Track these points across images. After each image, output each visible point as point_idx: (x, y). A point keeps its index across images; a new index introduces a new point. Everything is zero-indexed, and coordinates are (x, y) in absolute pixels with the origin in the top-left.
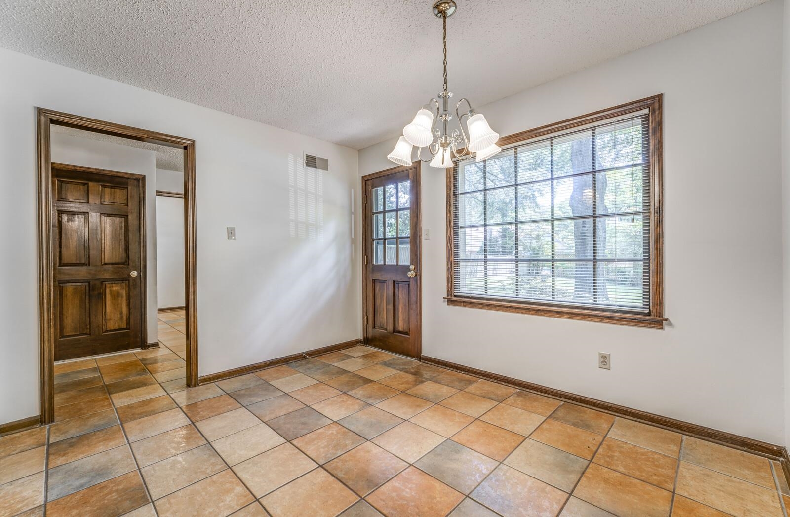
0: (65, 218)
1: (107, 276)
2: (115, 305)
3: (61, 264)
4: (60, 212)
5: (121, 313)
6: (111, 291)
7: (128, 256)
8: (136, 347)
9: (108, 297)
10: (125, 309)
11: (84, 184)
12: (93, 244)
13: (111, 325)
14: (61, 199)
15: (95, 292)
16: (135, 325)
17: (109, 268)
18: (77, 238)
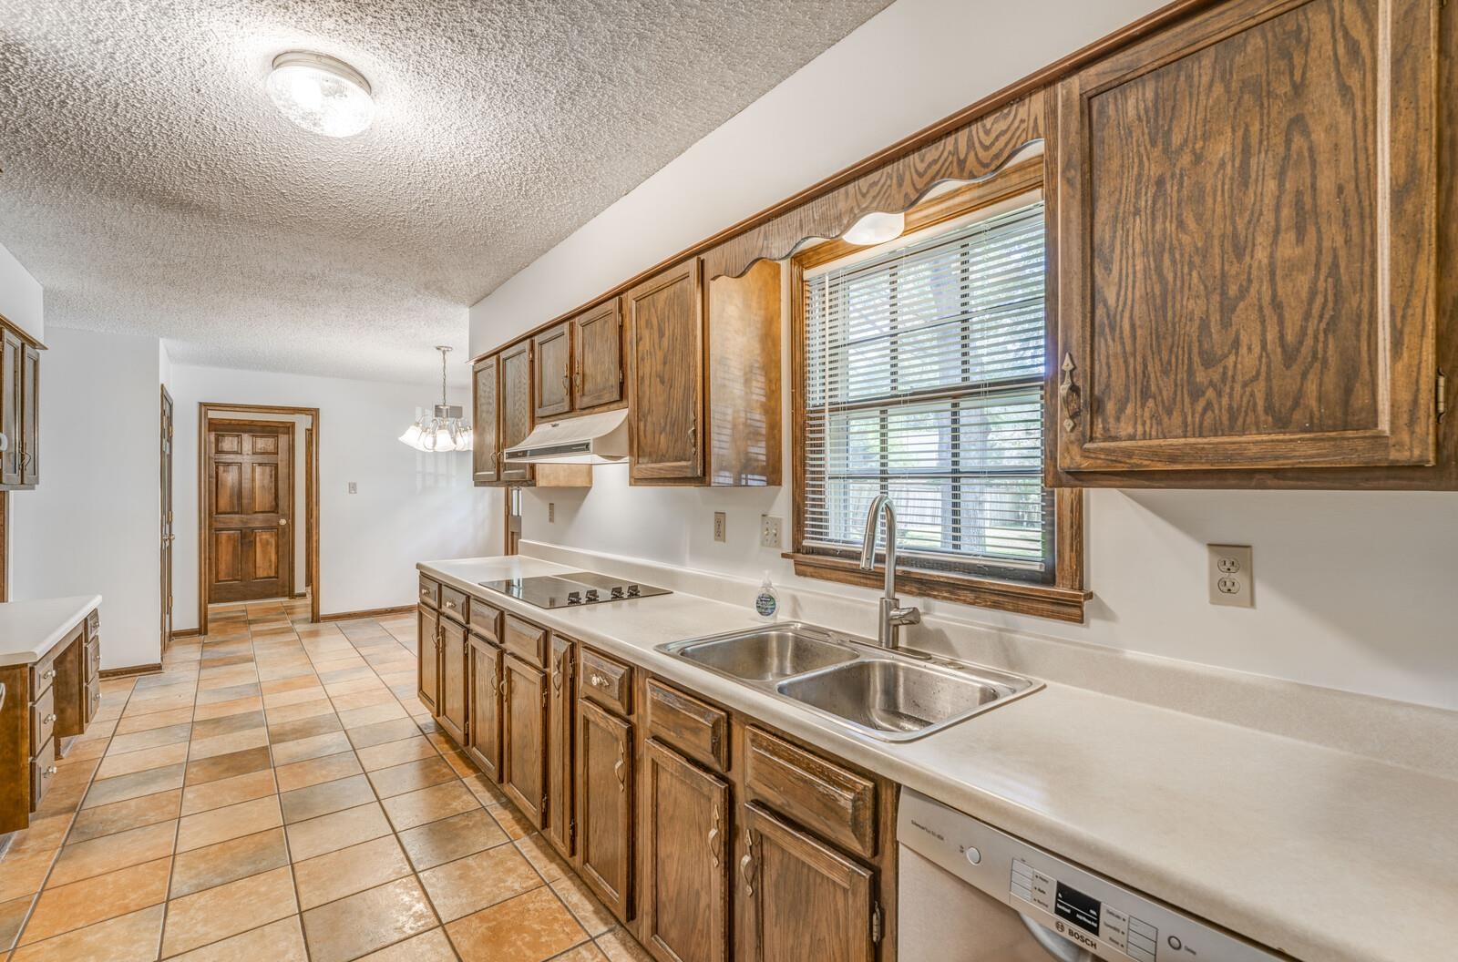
0: (221, 468)
1: (257, 524)
2: (265, 552)
3: (217, 513)
4: (217, 464)
5: (270, 561)
6: (261, 540)
7: (277, 505)
8: (284, 596)
9: (258, 544)
10: (273, 557)
11: (238, 436)
12: (246, 492)
13: (260, 573)
14: (218, 452)
15: (246, 539)
16: (284, 574)
17: (260, 516)
18: (233, 487)
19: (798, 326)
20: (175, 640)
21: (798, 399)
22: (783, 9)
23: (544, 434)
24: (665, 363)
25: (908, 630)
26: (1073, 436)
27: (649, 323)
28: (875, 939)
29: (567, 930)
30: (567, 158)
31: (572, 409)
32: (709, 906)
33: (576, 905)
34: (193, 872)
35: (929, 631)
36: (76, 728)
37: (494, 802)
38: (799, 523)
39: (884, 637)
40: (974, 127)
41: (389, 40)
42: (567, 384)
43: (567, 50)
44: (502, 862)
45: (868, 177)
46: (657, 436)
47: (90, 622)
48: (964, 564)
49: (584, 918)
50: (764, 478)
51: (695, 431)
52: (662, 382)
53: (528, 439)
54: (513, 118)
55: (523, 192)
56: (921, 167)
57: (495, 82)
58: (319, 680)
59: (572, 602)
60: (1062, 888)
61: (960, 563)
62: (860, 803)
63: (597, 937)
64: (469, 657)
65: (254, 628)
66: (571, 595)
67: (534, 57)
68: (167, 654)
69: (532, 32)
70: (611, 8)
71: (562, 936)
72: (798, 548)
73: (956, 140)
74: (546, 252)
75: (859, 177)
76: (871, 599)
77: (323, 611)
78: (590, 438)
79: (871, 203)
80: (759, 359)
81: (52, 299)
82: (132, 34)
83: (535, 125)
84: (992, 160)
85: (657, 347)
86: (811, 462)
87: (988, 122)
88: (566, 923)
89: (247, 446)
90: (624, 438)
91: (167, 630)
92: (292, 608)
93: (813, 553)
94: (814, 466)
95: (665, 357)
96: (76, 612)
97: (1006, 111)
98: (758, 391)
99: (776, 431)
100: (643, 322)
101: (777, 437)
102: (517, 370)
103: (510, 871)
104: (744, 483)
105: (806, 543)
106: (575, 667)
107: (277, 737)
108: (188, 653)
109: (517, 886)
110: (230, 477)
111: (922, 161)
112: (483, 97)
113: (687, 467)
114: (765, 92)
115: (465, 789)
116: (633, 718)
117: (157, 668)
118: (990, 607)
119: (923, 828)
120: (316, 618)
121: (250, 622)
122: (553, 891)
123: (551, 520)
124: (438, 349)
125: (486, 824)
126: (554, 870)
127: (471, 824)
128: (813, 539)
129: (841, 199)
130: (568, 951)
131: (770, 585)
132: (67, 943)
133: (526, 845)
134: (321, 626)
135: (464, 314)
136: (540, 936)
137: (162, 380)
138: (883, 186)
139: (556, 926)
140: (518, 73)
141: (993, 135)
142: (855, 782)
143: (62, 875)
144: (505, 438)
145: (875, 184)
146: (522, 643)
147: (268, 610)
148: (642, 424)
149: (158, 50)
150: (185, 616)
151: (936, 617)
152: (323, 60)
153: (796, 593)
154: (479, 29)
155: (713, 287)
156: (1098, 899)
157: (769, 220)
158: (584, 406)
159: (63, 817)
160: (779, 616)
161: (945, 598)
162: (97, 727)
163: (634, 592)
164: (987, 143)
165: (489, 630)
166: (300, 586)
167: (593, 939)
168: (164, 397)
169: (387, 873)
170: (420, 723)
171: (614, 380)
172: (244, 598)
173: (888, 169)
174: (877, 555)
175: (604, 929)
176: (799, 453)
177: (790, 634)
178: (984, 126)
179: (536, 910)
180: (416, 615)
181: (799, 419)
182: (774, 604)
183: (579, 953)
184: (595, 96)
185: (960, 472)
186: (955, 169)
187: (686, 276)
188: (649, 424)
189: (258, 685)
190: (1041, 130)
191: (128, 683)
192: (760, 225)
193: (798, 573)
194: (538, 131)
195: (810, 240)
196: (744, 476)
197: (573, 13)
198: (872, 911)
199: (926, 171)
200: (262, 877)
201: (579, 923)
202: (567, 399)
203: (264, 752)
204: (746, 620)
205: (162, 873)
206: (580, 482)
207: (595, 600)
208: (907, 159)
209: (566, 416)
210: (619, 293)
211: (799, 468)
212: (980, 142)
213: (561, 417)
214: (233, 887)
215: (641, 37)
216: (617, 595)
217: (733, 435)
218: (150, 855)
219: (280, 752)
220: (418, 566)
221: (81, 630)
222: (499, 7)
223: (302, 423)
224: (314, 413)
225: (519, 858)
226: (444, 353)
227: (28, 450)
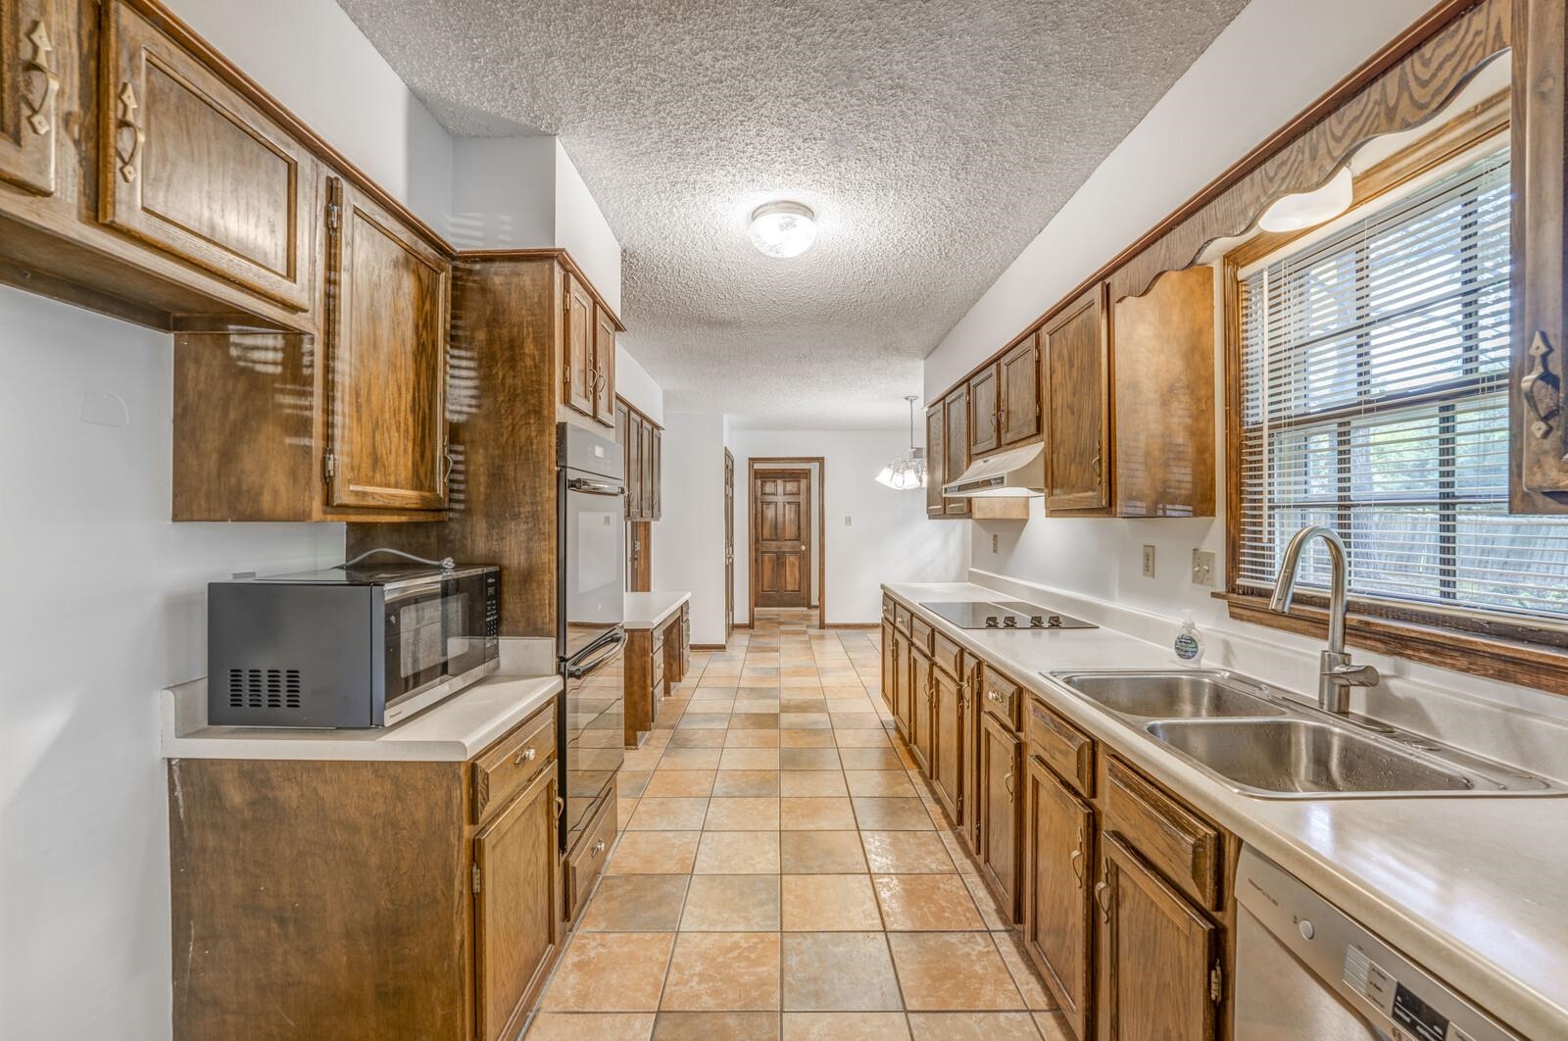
0: (765, 506)
1: (787, 549)
2: (792, 571)
3: (761, 540)
4: (761, 503)
5: (795, 578)
6: (789, 561)
7: (799, 534)
8: (804, 606)
9: (788, 565)
10: (797, 575)
11: (774, 482)
12: (780, 526)
13: (789, 587)
14: (763, 494)
15: (780, 560)
16: (804, 590)
17: (788, 543)
18: (771, 521)
19: (1232, 334)
20: (736, 630)
21: (1233, 417)
22: (1153, 15)
23: (978, 470)
24: (1074, 394)
25: (1368, 695)
26: (1547, 444)
27: (1060, 355)
28: (1213, 997)
29: (968, 915)
30: (974, 217)
31: (999, 446)
32: (1074, 925)
33: (981, 900)
34: (725, 784)
35: (1397, 698)
36: (677, 678)
37: (929, 795)
38: (1234, 559)
39: (1326, 698)
40: (1407, 63)
41: (818, 176)
42: (995, 422)
43: (949, 132)
44: (925, 844)
45: (1276, 157)
46: (1068, 467)
47: (684, 608)
48: (1458, 618)
49: (986, 912)
50: (1190, 508)
51: (1100, 460)
52: (1072, 413)
53: (965, 473)
54: (920, 200)
55: (944, 256)
56: (1338, 132)
57: (898, 178)
58: (819, 672)
59: (990, 626)
60: (1401, 990)
61: (1451, 617)
62: (1201, 850)
63: (994, 931)
64: (913, 666)
65: (783, 628)
66: (989, 619)
67: (923, 148)
68: (731, 639)
69: (916, 131)
70: (977, 87)
71: (962, 918)
72: (1232, 588)
73: (1384, 85)
74: (977, 300)
75: (1265, 160)
76: (1312, 649)
77: (828, 621)
78: (1004, 472)
79: (1280, 186)
80: (1182, 377)
81: (669, 398)
82: (680, 227)
83: (939, 200)
84: (1433, 96)
85: (1067, 378)
86: (1249, 489)
87: (1427, 50)
88: (969, 909)
89: (780, 490)
90: (1040, 471)
91: (731, 622)
92: (810, 616)
93: (1252, 594)
94: (1251, 493)
95: (1075, 387)
96: (677, 600)
97: (1453, 28)
98: (1180, 412)
99: (1207, 455)
100: (1055, 356)
101: (1208, 462)
102: (958, 410)
103: (930, 853)
104: (1160, 513)
105: (1239, 582)
106: (980, 683)
107: (785, 708)
108: (742, 640)
109: (934, 866)
110: (770, 513)
111: (1340, 122)
112: (892, 192)
113: (1092, 497)
114: (1162, 95)
115: (907, 779)
116: (1021, 735)
117: (722, 648)
118: (1492, 676)
119: (1259, 889)
120: (822, 626)
121: (780, 623)
122: (963, 880)
123: (995, 551)
124: (907, 399)
125: (920, 811)
126: (968, 865)
127: (907, 807)
128: (1252, 577)
129: (1247, 189)
130: (965, 932)
131: (1192, 626)
132: (662, 803)
133: (948, 836)
134: (826, 632)
135: (920, 365)
136: (944, 911)
137: (726, 443)
138: (1293, 164)
139: (959, 909)
140: (914, 165)
141: (1434, 65)
142: (1197, 827)
143: (665, 764)
144: (949, 475)
145: (1284, 163)
146: (945, 659)
147: (793, 616)
148: (1055, 456)
149: (693, 232)
150: (741, 616)
151: (1410, 682)
152: (780, 205)
153: (1229, 638)
154: (876, 145)
155: (1118, 310)
156: (1446, 1016)
157: (1171, 229)
158: (1008, 442)
159: (668, 731)
160: (1203, 661)
161: (1422, 659)
162: (689, 679)
163: (1056, 623)
164: (1426, 77)
165: (924, 643)
166: (815, 601)
167: (989, 931)
168: (728, 455)
169: (839, 825)
170: (883, 719)
171: (1032, 417)
172: (779, 606)
173: (1300, 142)
174: (1294, 594)
175: (1002, 928)
176: (1234, 479)
177: (1207, 680)
178: (1422, 56)
179: (945, 890)
180: (880, 630)
181: (1234, 440)
182: (1196, 647)
183: (974, 937)
184: (984, 160)
185: (1454, 496)
186: (1383, 119)
187: (1091, 304)
188: (1061, 456)
189: (778, 669)
190: (1507, 36)
191: (708, 654)
192: (1162, 236)
193: (1233, 616)
194: (943, 204)
195: (1215, 242)
196: (1161, 506)
197: (947, 104)
198: (1211, 967)
199: (1345, 133)
200: (762, 800)
201: (980, 914)
202: (995, 435)
203: (776, 716)
204: (1162, 659)
205: (710, 779)
206: (1016, 514)
207: (1012, 626)
208: (1321, 125)
209: (995, 451)
210: (1036, 329)
211: (1234, 496)
212: (1417, 78)
213: (991, 453)
214: (745, 800)
215: (1011, 98)
216: (1036, 623)
217: (1146, 463)
218: (705, 766)
219: (787, 719)
220: (883, 587)
221: (679, 613)
222: (887, 123)
223: (814, 467)
224: (821, 460)
225: (940, 846)
226: (911, 401)
227: (656, 495)
